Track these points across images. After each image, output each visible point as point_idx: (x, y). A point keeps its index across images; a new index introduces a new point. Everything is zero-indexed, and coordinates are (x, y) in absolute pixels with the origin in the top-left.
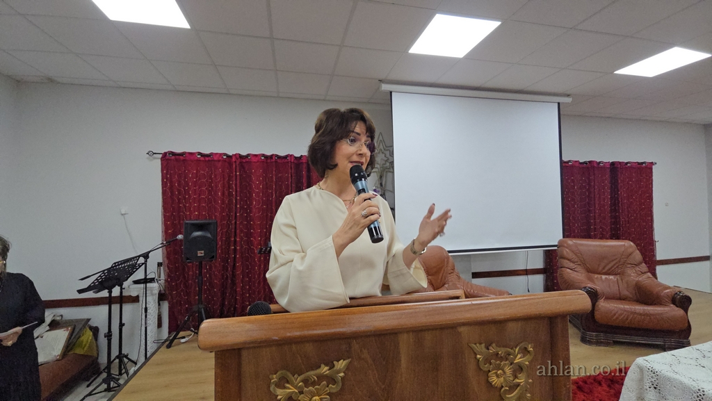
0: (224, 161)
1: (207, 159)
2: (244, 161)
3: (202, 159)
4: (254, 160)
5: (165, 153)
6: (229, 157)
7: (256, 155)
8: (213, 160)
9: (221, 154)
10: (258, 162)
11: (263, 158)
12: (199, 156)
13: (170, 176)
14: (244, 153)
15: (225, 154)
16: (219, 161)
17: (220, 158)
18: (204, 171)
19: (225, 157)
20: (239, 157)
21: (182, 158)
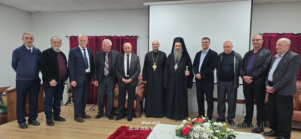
0: (91, 39)
2: (98, 39)
4: (101, 38)
5: (71, 37)
6: (92, 37)
7: (102, 36)
9: (89, 36)
13: (73, 46)
14: (98, 36)
20: (96, 37)
21: (76, 38)
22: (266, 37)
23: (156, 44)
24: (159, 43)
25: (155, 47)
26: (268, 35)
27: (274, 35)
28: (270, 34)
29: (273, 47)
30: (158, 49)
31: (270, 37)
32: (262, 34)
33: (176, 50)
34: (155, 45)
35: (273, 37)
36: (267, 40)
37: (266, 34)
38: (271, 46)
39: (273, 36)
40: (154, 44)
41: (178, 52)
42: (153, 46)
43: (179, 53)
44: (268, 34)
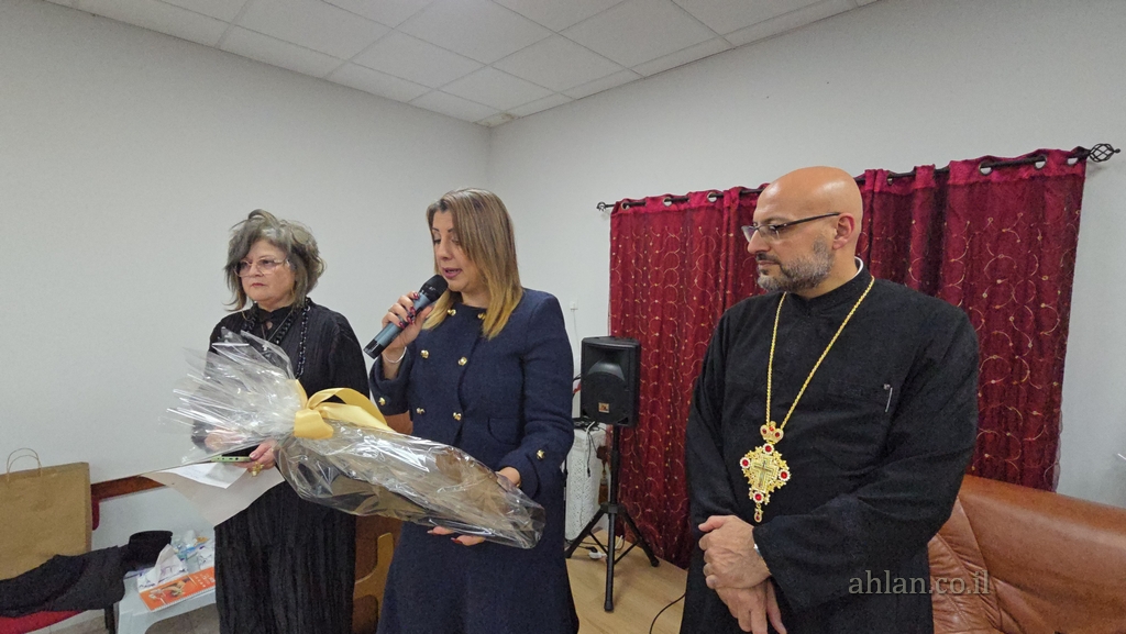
0: (712, 207)
1: (682, 207)
3: (674, 206)
5: (618, 204)
6: (720, 196)
8: (692, 209)
9: (704, 194)
12: (668, 204)
13: (625, 247)
15: (715, 194)
16: (700, 208)
17: (703, 204)
18: (676, 233)
19: (713, 199)
20: (741, 194)
21: (641, 208)
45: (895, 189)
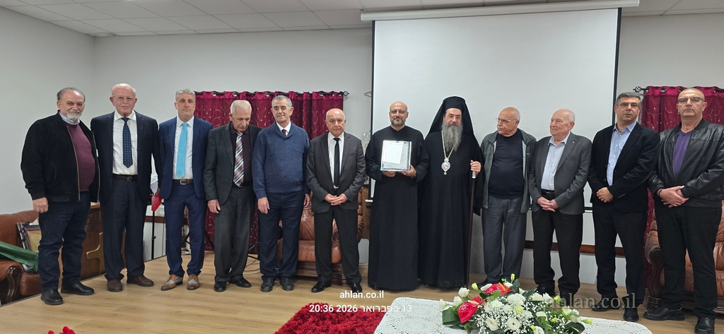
1: (221, 97)
2: (252, 98)
3: (218, 97)
4: (260, 97)
7: (262, 93)
8: (226, 99)
9: (232, 93)
10: (263, 99)
11: (268, 96)
12: (215, 95)
14: (252, 91)
15: (236, 93)
17: (231, 97)
18: (219, 108)
19: (235, 95)
20: (247, 95)
21: (202, 97)
22: (654, 96)
23: (400, 112)
24: (406, 109)
25: (397, 117)
26: (657, 92)
27: (672, 90)
28: (663, 88)
29: (669, 121)
30: (403, 122)
31: (661, 96)
32: (642, 89)
33: (449, 126)
34: (398, 114)
35: (669, 96)
36: (655, 102)
37: (653, 88)
38: (664, 118)
39: (669, 93)
40: (395, 111)
41: (453, 130)
42: (393, 115)
43: (456, 134)
44: (657, 88)
45: (299, 99)
